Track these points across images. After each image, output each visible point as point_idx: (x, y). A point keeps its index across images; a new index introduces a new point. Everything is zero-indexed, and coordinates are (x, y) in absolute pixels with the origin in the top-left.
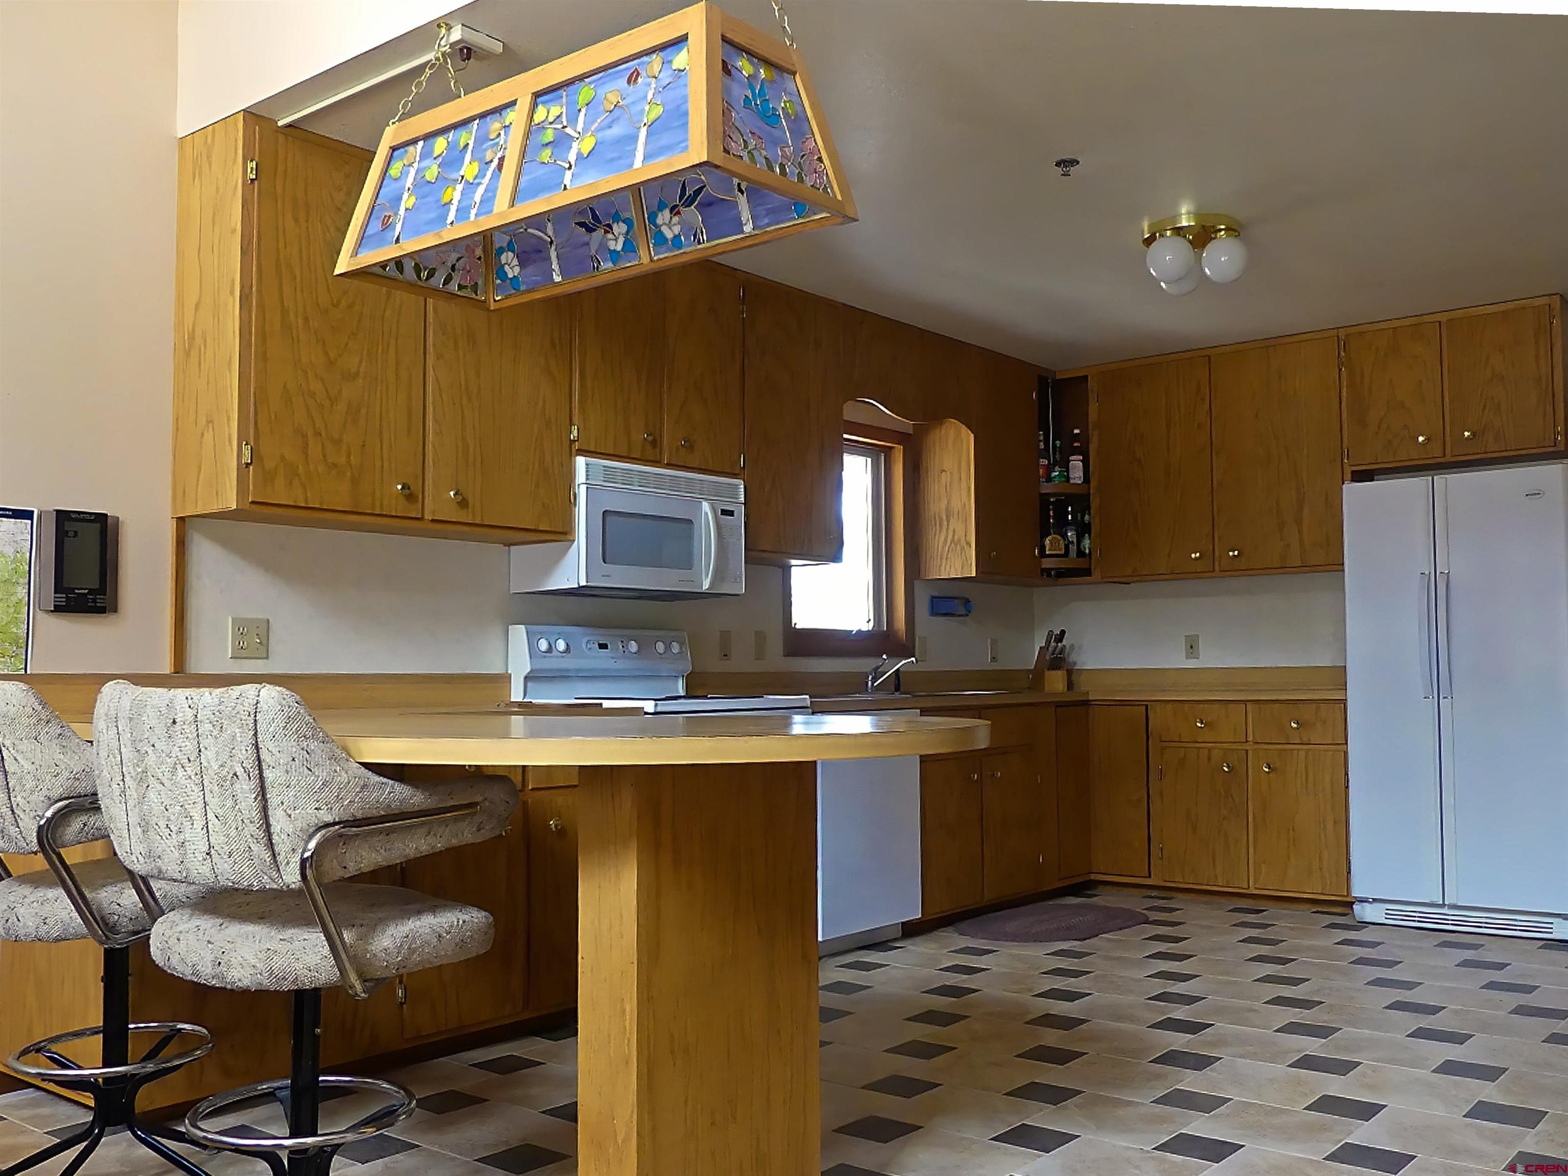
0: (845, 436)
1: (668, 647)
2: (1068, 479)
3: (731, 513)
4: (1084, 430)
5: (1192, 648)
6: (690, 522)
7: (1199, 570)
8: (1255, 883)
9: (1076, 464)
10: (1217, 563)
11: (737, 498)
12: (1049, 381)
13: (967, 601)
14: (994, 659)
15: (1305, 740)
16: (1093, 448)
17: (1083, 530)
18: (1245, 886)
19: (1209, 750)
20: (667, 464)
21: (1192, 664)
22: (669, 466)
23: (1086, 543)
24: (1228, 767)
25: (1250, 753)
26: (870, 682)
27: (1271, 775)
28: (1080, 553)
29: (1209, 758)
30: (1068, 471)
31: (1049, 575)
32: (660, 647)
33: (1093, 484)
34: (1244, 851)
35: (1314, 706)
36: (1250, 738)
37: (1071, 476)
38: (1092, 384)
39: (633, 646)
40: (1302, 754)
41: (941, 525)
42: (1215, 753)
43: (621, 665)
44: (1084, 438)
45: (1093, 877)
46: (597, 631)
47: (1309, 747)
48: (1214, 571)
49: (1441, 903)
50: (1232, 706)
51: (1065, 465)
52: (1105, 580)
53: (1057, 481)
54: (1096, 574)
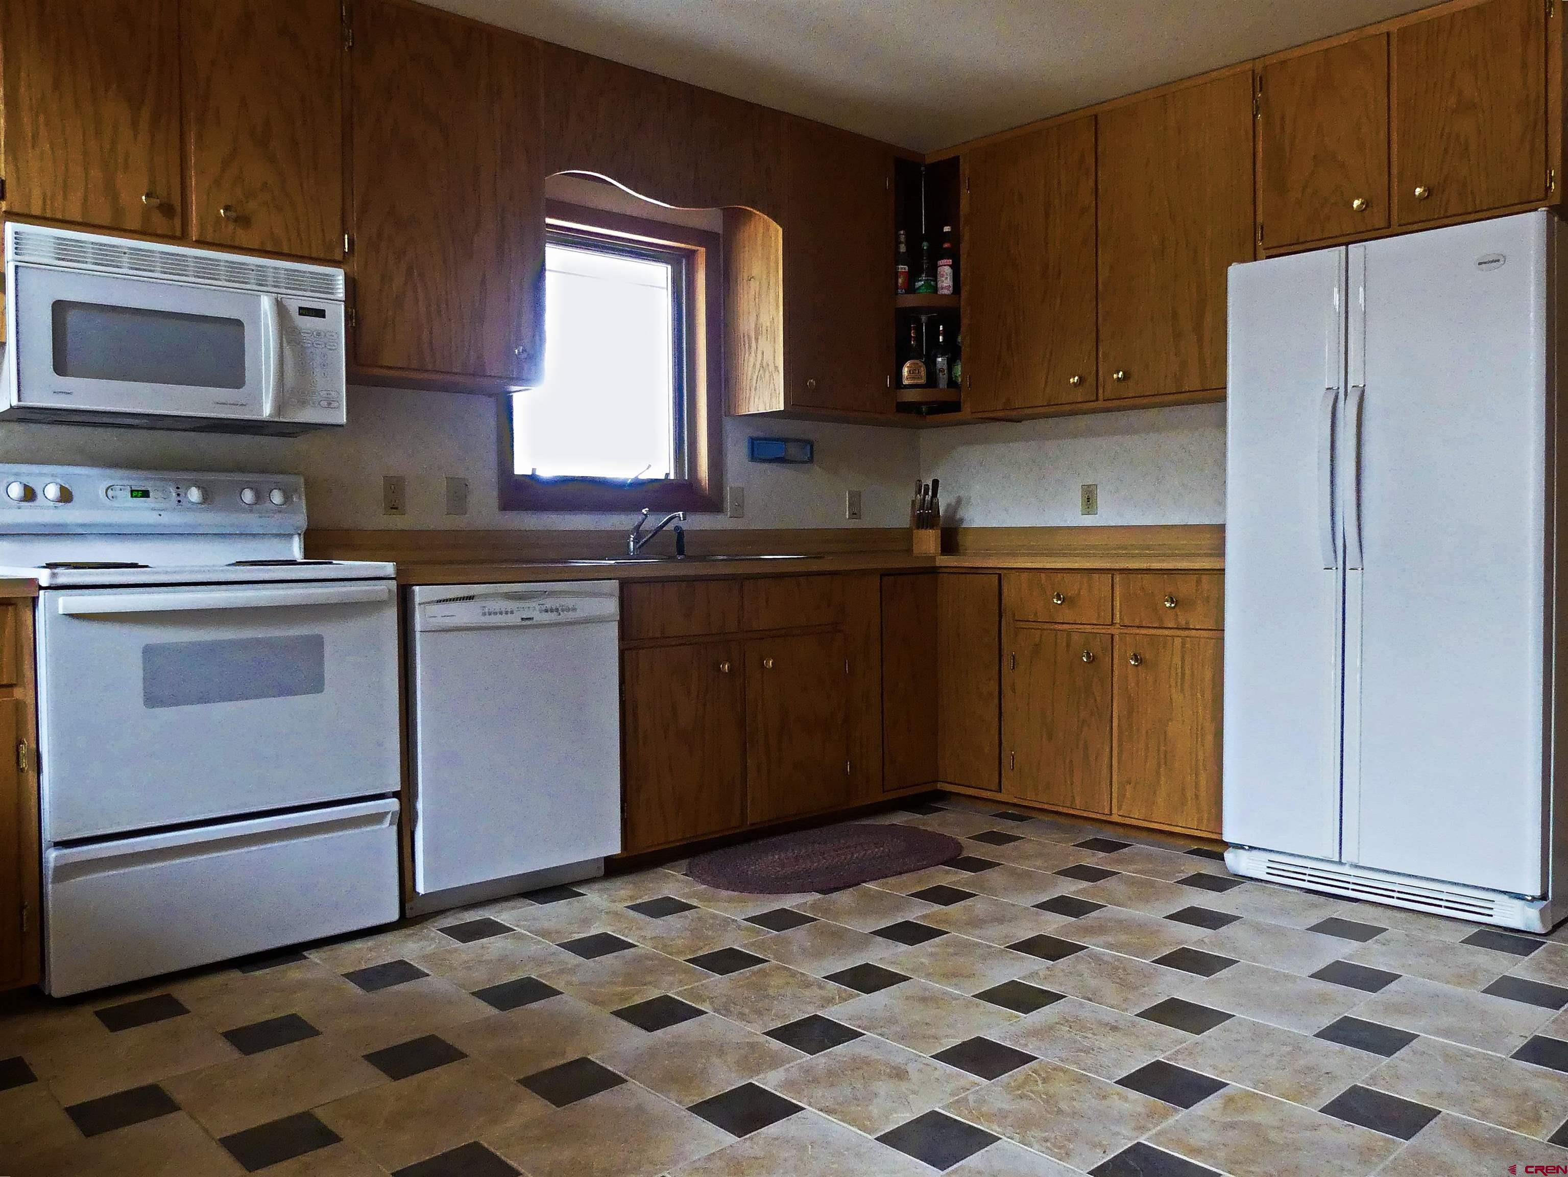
0: (549, 221)
1: (260, 497)
2: (935, 289)
3: (320, 313)
4: (956, 228)
5: (1089, 501)
6: (238, 323)
7: (1080, 400)
8: (1119, 808)
9: (945, 273)
10: (1101, 391)
11: (332, 293)
12: (922, 168)
13: (811, 444)
14: (853, 515)
15: (1183, 623)
16: (964, 247)
17: (954, 355)
18: (1107, 811)
19: (1069, 633)
20: (196, 241)
21: (1088, 521)
22: (201, 243)
23: (958, 370)
24: (1088, 657)
25: (1117, 638)
26: (632, 543)
27: (1139, 668)
28: (952, 383)
29: (1068, 645)
30: (936, 281)
31: (919, 412)
32: (248, 496)
33: (964, 294)
34: (1105, 770)
35: (1195, 577)
36: (1117, 620)
37: (939, 285)
38: (965, 169)
39: (194, 495)
40: (1178, 641)
41: (750, 347)
42: (1075, 637)
43: (172, 519)
44: (955, 236)
45: (940, 786)
46: (126, 473)
47: (1187, 633)
48: (1097, 400)
49: (1338, 860)
50: (1096, 576)
51: (933, 274)
52: (980, 415)
53: (923, 290)
54: (966, 411)
